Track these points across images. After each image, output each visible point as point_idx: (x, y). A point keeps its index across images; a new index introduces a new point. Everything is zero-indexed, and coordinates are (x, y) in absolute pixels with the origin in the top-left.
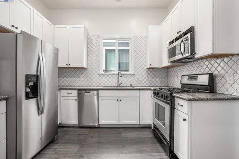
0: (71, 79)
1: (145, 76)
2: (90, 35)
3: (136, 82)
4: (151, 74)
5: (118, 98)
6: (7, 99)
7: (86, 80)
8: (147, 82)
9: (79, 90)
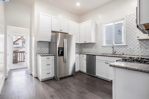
0: (88, 49)
1: (138, 47)
2: (97, 24)
3: (128, 52)
4: (145, 45)
5: (106, 62)
6: (54, 55)
7: (95, 49)
8: (140, 52)
9: (87, 55)
